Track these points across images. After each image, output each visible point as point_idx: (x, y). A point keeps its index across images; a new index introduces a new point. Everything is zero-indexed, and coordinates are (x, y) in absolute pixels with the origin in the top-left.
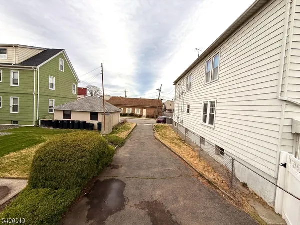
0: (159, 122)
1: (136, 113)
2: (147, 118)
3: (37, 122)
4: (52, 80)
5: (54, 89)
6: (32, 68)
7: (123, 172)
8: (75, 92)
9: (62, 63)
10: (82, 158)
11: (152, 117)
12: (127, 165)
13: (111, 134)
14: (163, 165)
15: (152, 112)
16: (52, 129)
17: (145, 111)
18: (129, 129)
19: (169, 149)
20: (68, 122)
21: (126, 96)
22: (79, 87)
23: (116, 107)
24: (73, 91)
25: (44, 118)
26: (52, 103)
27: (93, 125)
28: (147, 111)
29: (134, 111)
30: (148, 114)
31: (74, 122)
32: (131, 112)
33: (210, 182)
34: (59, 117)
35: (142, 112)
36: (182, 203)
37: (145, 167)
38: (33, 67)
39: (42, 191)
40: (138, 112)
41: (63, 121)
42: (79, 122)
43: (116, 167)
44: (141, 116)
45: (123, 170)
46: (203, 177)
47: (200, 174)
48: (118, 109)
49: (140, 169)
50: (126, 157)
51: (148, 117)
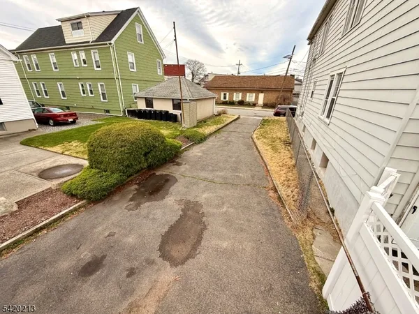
0: (277, 114)
1: (247, 100)
2: (263, 107)
3: (124, 111)
4: (131, 58)
5: (135, 70)
6: (107, 44)
7: (183, 169)
8: (160, 72)
9: (139, 30)
10: (121, 147)
11: (272, 106)
12: (191, 163)
13: (194, 127)
14: (235, 169)
15: (273, 97)
16: (137, 119)
17: (261, 96)
18: (221, 123)
19: (259, 152)
20: (150, 111)
21: (239, 73)
22: (164, 63)
23: (209, 92)
24: (159, 70)
25: (131, 107)
26: (136, 89)
27: (176, 116)
28: (265, 97)
29: (244, 96)
30: (266, 102)
31: (155, 111)
32: (240, 99)
33: (280, 198)
34: (142, 105)
35: (257, 98)
36: (224, 210)
37: (210, 168)
38: (108, 42)
39: (94, 170)
40: (250, 98)
41: (145, 111)
42: (161, 112)
43: (178, 164)
44: (254, 105)
45: (182, 168)
46: (276, 191)
47: (274, 186)
48: (211, 94)
49: (203, 169)
50: (197, 156)
51: (265, 106)
